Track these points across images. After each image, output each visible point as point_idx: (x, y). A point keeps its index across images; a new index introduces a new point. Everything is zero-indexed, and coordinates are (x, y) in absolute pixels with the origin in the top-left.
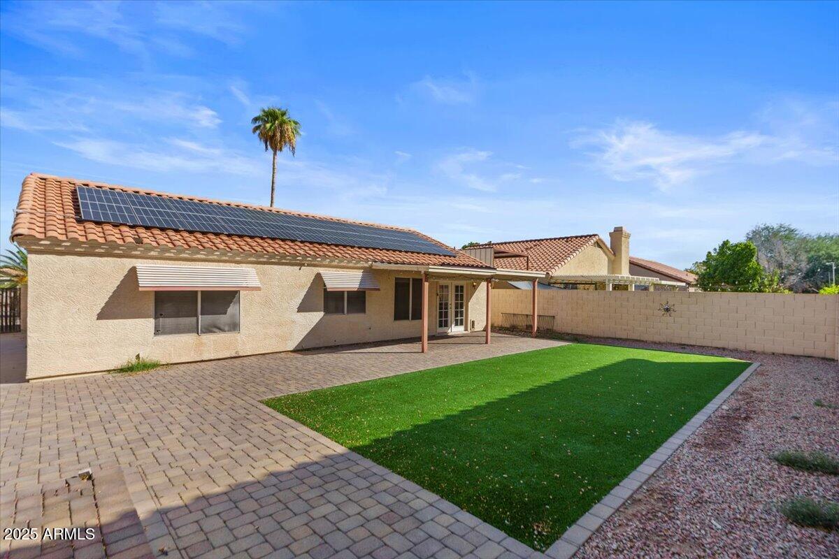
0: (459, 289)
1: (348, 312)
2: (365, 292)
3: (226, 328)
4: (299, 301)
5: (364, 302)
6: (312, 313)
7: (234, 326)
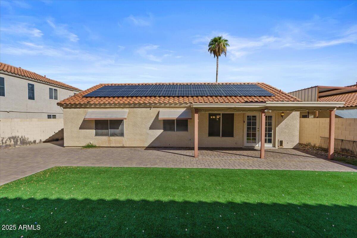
0: (269, 118)
1: (176, 131)
2: (187, 120)
3: (119, 135)
4: (150, 124)
5: (187, 125)
6: (157, 130)
7: (122, 135)
